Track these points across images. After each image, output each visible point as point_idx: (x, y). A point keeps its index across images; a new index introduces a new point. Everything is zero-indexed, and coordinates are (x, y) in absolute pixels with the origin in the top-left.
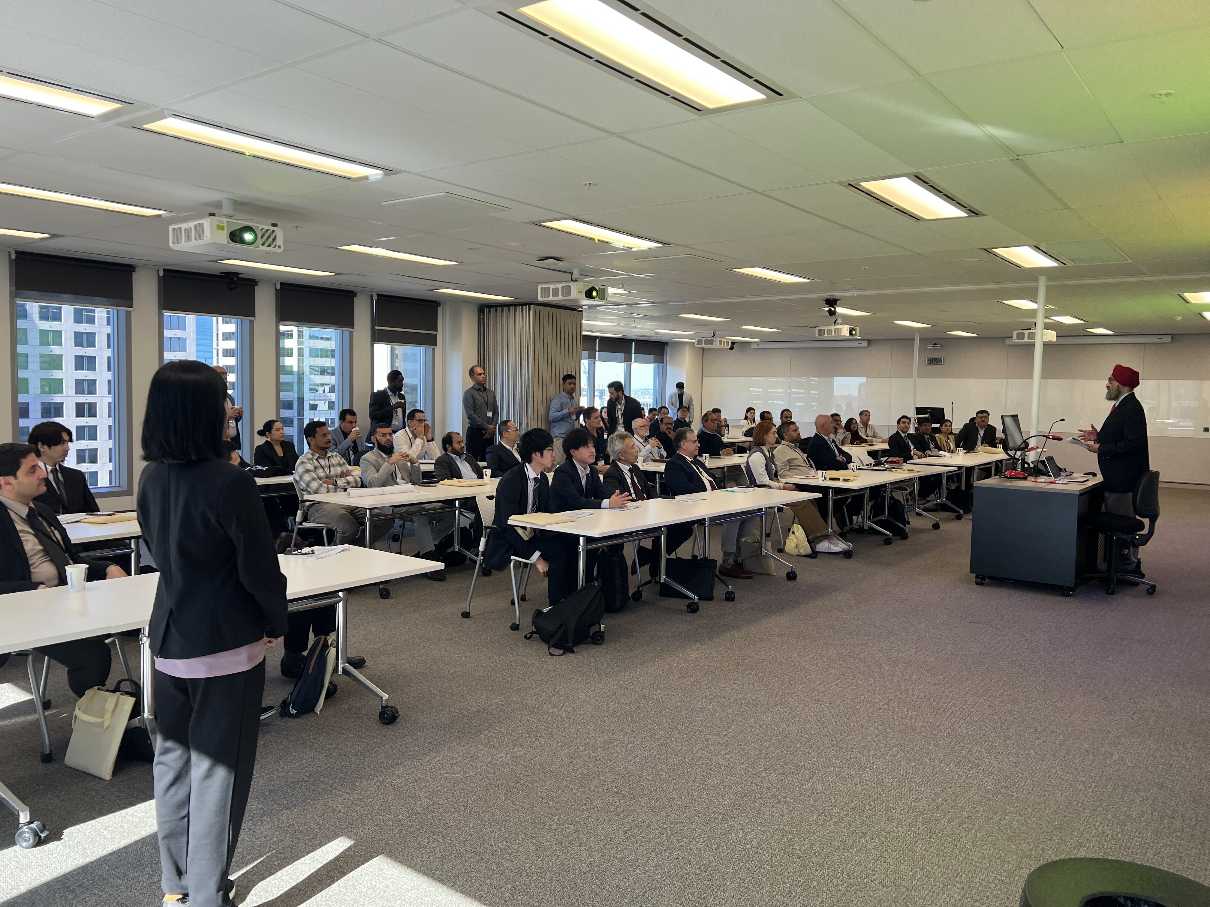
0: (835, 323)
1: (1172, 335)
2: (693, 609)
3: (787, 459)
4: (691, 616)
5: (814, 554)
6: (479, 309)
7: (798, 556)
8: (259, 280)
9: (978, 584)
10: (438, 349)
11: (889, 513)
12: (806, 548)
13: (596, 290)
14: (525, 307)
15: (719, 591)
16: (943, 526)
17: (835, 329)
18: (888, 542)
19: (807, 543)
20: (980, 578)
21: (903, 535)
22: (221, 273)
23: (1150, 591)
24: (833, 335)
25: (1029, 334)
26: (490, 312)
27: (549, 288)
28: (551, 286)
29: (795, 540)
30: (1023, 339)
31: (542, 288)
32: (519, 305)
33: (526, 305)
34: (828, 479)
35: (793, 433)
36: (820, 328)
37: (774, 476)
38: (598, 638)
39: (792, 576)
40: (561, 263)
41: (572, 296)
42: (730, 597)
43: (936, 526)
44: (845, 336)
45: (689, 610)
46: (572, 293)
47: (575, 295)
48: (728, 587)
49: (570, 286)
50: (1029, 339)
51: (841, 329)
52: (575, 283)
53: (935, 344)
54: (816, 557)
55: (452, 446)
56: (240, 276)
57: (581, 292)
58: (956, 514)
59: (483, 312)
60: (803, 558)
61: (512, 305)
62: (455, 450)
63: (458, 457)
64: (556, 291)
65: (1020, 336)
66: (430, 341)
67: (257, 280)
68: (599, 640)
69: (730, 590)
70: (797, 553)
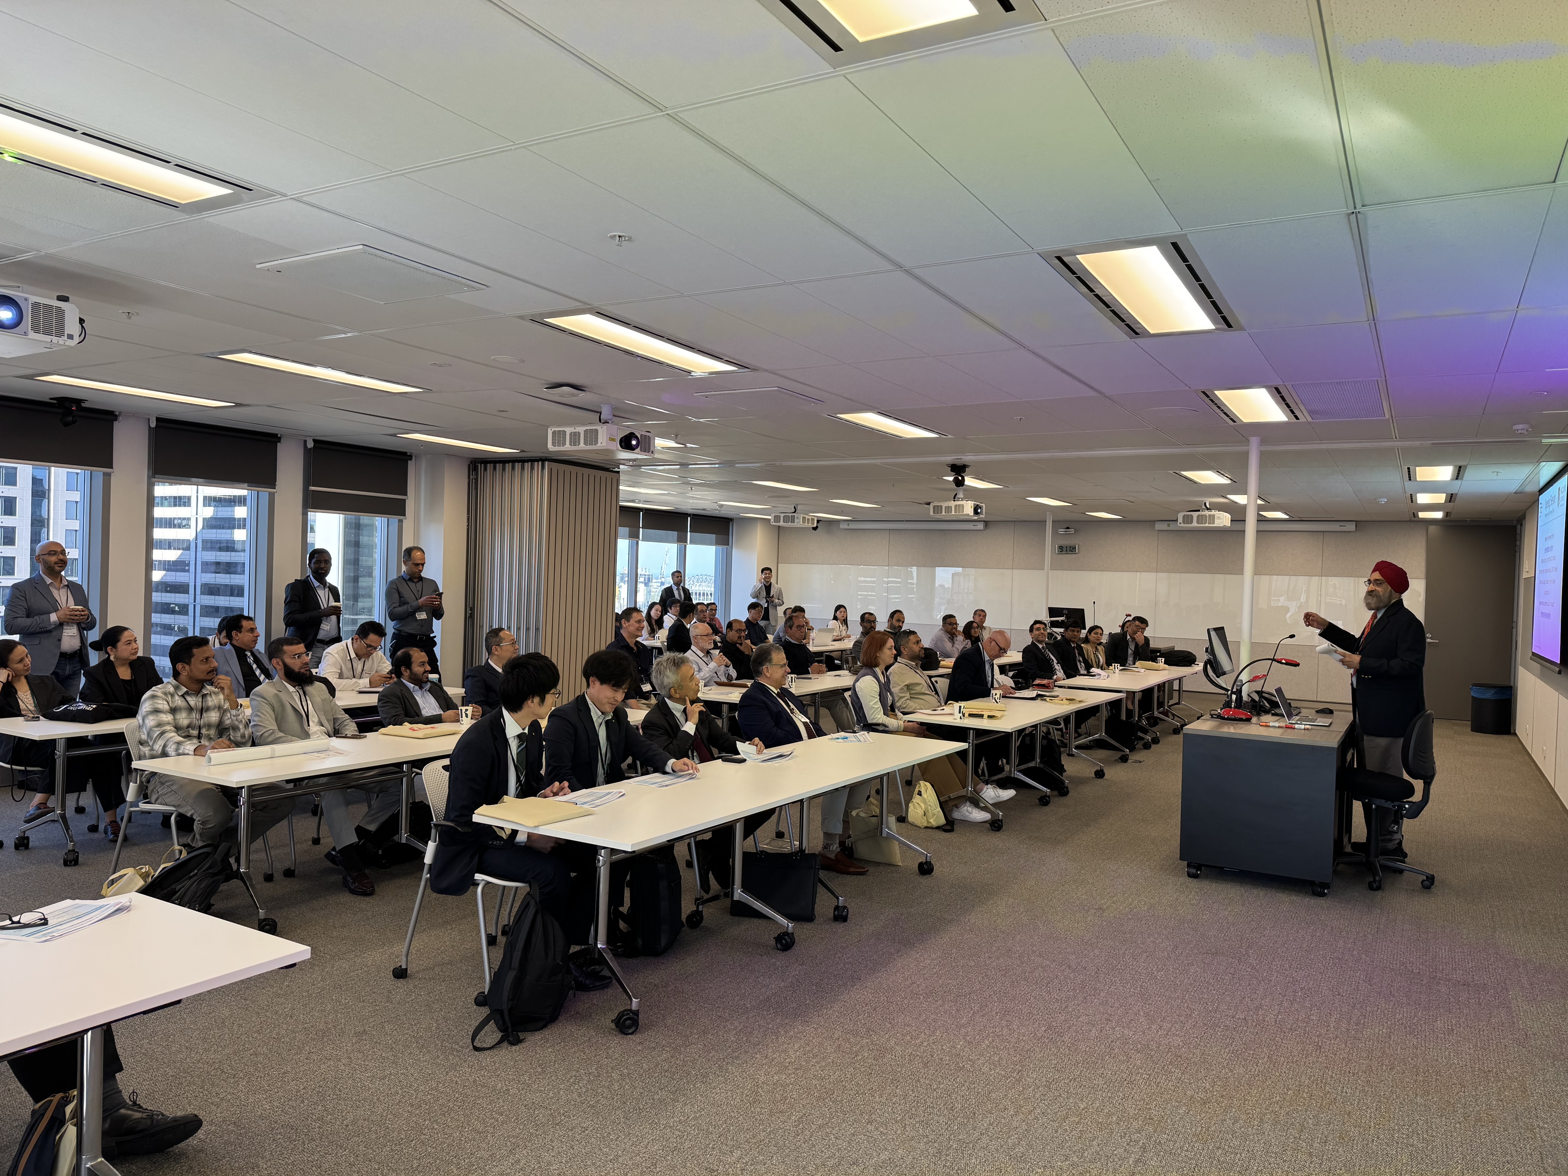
0: (954, 498)
1: (1356, 521)
2: (785, 942)
3: (906, 683)
4: (780, 959)
5: (950, 825)
6: (469, 466)
7: (926, 827)
8: (120, 413)
9: (1190, 875)
10: (408, 523)
11: (1042, 758)
12: (937, 817)
13: (637, 438)
14: (536, 463)
15: (824, 904)
16: (1109, 773)
17: (956, 506)
18: (1044, 801)
19: (939, 809)
20: (1194, 867)
21: (1062, 790)
22: (51, 399)
23: (1426, 883)
24: (953, 513)
25: (1198, 516)
26: (485, 469)
27: (564, 432)
28: (569, 430)
29: (922, 805)
30: (1192, 522)
31: (554, 433)
32: (528, 461)
33: (538, 461)
34: (966, 715)
35: (914, 646)
36: (936, 504)
37: (890, 709)
38: (628, 1022)
39: (926, 869)
40: (582, 394)
41: (599, 444)
42: (840, 916)
43: (1100, 774)
44: (968, 515)
45: (779, 946)
46: (600, 441)
47: (604, 444)
48: (838, 899)
49: (596, 431)
50: (1198, 522)
51: (963, 505)
52: (605, 427)
53: (1068, 528)
54: (952, 830)
55: (411, 670)
56: (83, 405)
57: (612, 440)
58: (1120, 754)
59: (475, 469)
60: (934, 831)
61: (518, 461)
62: (416, 675)
63: (417, 687)
64: (575, 437)
65: (1188, 519)
66: (397, 509)
67: (117, 414)
68: (629, 1027)
69: (840, 905)
70: (925, 824)
